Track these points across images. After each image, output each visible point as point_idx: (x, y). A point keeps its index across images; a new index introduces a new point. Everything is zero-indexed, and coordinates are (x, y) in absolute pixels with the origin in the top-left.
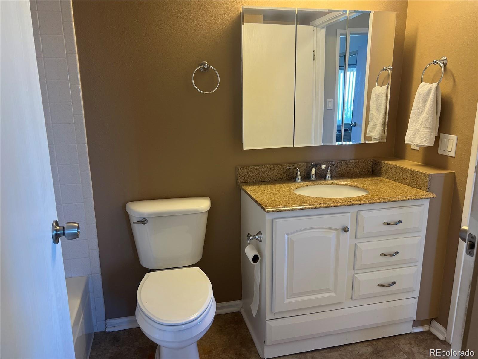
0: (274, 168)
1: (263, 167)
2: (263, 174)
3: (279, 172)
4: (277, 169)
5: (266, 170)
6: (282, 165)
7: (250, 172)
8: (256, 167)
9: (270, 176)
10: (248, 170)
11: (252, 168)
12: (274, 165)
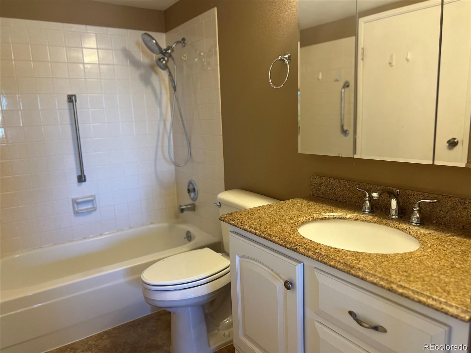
0: (350, 185)
1: (336, 181)
2: (336, 190)
3: (356, 194)
4: (354, 187)
5: (340, 186)
6: (361, 184)
7: (322, 185)
8: (329, 180)
9: (345, 196)
10: (320, 182)
11: (325, 180)
12: (349, 181)
